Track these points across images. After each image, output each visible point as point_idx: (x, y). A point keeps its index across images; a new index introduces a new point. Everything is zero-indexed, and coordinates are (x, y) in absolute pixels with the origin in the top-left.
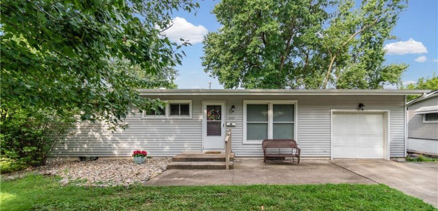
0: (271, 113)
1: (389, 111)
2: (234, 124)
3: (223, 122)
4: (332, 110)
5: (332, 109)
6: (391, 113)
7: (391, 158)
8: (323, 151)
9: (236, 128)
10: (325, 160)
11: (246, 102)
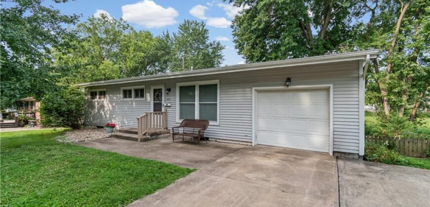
0: (197, 93)
1: (331, 86)
2: (169, 105)
3: (163, 102)
4: (254, 89)
5: (254, 87)
6: (334, 88)
7: (334, 152)
8: (244, 135)
9: (172, 108)
10: (247, 145)
11: (179, 85)
